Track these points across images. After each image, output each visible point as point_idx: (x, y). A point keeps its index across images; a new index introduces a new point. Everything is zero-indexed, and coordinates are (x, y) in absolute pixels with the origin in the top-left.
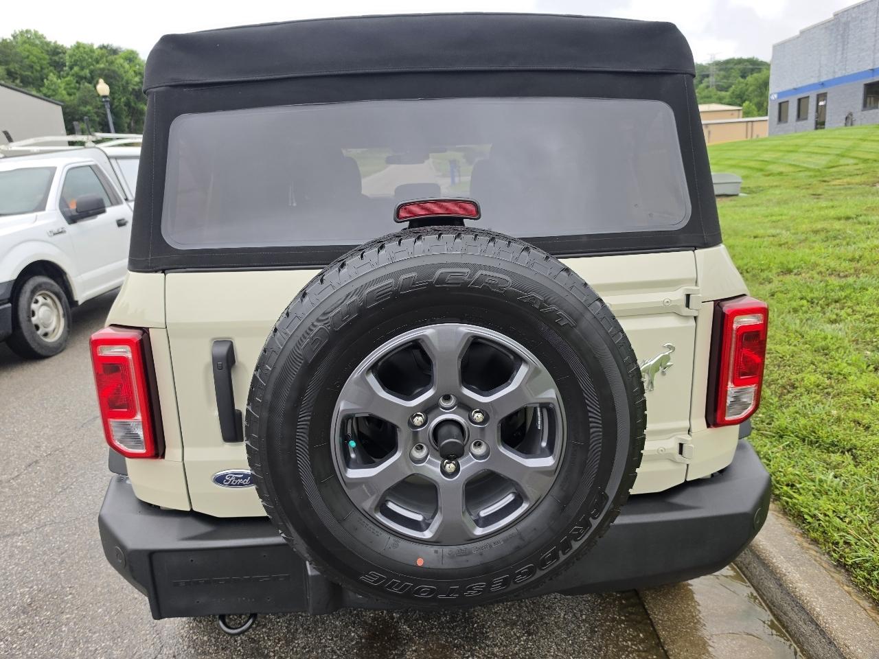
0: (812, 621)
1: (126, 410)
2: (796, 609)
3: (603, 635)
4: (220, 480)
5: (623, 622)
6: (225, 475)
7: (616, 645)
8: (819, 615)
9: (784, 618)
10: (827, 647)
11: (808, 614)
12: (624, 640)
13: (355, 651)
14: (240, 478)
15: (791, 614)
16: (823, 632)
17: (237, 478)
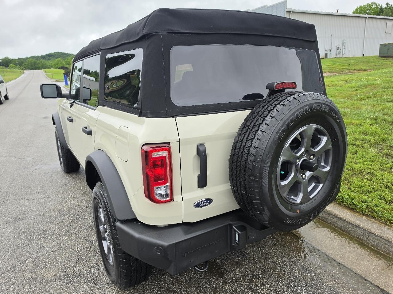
0: (336, 217)
1: (163, 181)
2: (329, 215)
3: (281, 241)
4: (197, 205)
5: (283, 235)
6: (199, 203)
7: (288, 242)
8: (337, 214)
9: (325, 220)
10: (344, 223)
11: (334, 215)
12: (289, 240)
13: (207, 275)
14: (205, 203)
15: (328, 217)
16: (341, 219)
17: (204, 203)
